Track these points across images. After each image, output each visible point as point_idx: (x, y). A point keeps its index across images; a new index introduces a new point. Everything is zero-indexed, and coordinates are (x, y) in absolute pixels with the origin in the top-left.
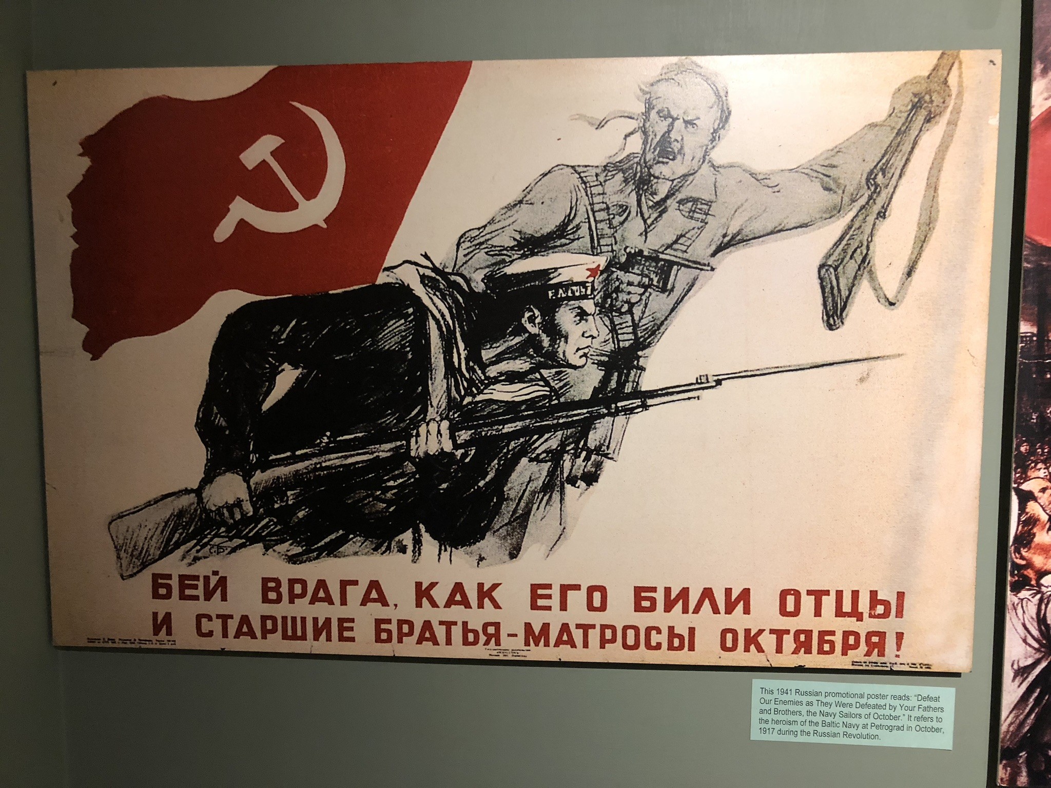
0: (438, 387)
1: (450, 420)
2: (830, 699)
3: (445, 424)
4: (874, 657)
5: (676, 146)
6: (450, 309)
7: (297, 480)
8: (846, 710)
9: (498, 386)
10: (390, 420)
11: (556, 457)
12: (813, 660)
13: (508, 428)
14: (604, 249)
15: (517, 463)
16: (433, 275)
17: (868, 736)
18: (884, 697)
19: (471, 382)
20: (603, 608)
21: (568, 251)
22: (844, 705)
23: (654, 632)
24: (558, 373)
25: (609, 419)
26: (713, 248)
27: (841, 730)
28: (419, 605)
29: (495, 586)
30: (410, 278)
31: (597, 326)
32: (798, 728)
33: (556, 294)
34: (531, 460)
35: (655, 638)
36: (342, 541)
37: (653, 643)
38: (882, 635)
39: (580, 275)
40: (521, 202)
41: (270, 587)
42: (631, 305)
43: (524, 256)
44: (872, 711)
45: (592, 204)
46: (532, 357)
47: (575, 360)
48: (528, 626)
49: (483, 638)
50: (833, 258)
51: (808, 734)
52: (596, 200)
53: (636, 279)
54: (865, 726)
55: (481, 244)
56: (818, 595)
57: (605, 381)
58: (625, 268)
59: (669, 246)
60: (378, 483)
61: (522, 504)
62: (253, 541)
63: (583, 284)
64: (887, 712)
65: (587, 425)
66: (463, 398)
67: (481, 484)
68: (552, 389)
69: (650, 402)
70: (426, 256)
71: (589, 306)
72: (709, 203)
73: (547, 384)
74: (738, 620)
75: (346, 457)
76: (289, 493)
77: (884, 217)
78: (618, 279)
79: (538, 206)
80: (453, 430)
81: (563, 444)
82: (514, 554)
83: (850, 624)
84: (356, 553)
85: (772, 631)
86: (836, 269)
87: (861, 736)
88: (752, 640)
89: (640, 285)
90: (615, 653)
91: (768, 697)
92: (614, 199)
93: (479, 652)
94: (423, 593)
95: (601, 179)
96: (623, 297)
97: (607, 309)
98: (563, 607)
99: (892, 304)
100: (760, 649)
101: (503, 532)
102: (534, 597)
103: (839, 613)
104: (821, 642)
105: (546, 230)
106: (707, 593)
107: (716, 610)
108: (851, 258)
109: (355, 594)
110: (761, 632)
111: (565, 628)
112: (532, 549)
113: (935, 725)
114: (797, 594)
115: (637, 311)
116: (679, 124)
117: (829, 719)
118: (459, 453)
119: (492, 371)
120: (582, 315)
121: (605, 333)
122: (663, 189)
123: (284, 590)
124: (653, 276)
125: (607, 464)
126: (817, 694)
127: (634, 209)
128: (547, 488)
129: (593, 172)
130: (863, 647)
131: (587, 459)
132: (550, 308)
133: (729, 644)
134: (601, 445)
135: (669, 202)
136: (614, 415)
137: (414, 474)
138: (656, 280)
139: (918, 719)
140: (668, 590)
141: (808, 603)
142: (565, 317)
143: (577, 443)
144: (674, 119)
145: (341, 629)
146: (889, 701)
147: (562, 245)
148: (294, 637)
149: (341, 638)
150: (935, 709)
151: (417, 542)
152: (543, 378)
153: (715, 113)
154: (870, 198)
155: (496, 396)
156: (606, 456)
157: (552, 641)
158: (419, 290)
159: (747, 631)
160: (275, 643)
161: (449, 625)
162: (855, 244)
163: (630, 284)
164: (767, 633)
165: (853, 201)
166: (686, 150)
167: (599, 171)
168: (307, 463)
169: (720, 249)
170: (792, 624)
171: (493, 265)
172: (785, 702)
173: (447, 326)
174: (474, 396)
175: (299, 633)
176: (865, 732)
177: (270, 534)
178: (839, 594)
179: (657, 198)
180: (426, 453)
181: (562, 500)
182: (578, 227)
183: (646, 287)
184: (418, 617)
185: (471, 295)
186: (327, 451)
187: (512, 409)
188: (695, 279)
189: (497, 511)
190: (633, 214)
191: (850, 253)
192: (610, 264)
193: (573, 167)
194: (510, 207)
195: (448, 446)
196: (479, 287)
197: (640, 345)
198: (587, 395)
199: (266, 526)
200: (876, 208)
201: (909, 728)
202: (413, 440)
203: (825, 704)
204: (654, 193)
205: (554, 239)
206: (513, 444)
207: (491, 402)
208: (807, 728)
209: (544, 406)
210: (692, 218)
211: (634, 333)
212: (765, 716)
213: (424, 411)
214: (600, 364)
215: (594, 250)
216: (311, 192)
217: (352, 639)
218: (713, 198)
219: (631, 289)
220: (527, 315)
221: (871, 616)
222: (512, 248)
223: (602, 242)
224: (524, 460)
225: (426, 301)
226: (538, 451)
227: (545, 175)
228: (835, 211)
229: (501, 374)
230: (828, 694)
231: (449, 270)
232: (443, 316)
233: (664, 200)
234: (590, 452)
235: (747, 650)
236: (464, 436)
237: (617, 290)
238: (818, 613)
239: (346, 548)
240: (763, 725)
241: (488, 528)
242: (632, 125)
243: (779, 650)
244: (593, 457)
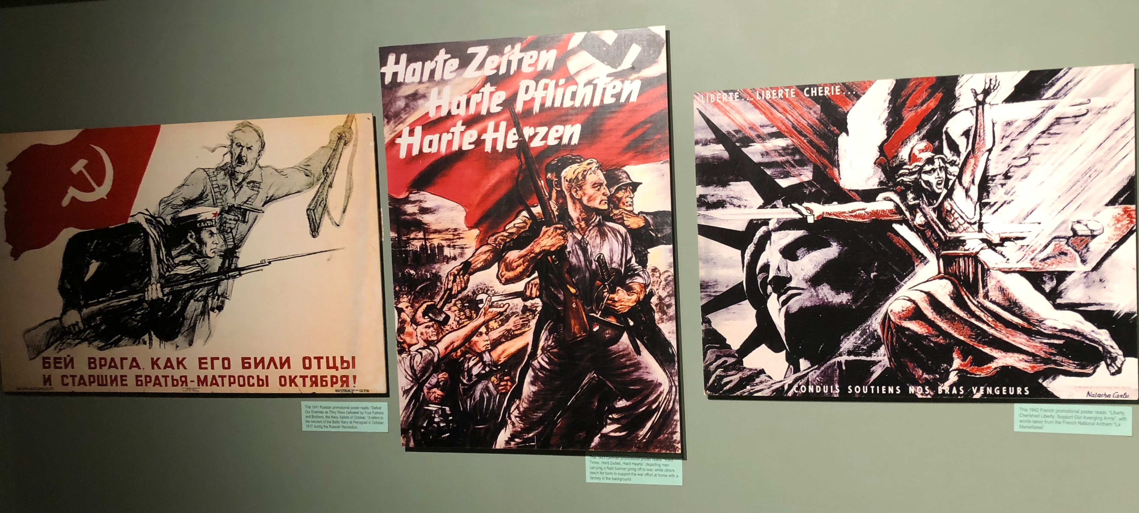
0: (155, 268)
1: (161, 283)
2: (335, 410)
3: (159, 285)
4: (345, 387)
5: (244, 159)
6: (158, 233)
7: (100, 312)
8: (342, 415)
9: (179, 267)
10: (136, 284)
11: (205, 298)
12: (319, 390)
13: (185, 286)
14: (219, 204)
15: (189, 302)
16: (150, 218)
17: (352, 427)
18: (358, 408)
19: (168, 265)
20: (229, 368)
21: (204, 206)
22: (341, 413)
23: (251, 378)
24: (204, 261)
25: (225, 281)
26: (263, 203)
27: (341, 424)
28: (153, 368)
29: (184, 359)
30: (141, 220)
31: (218, 239)
32: (322, 424)
33: (200, 225)
34: (195, 301)
35: (252, 381)
36: (120, 339)
37: (251, 384)
38: (347, 377)
39: (210, 216)
40: (184, 185)
41: (91, 361)
42: (232, 229)
43: (186, 209)
44: (354, 415)
45: (212, 185)
46: (192, 253)
47: (210, 254)
48: (198, 377)
49: (180, 383)
50: (312, 206)
51: (327, 427)
52: (214, 183)
53: (232, 217)
54: (351, 422)
55: (169, 204)
56: (319, 359)
57: (223, 263)
58: (228, 212)
59: (245, 203)
60: (133, 313)
61: (193, 321)
62: (84, 340)
63: (211, 220)
64: (359, 415)
65: (217, 284)
66: (165, 273)
67: (175, 312)
68: (202, 268)
69: (242, 272)
70: (147, 210)
71: (214, 230)
72: (259, 183)
73: (199, 266)
74: (285, 372)
75: (120, 301)
76: (98, 318)
77: (331, 187)
78: (225, 218)
79: (191, 186)
80: (162, 287)
81: (208, 293)
82: (190, 344)
83: (333, 372)
84: (126, 345)
85: (301, 377)
86: (314, 211)
87: (349, 427)
88: (292, 381)
89: (235, 220)
90: (235, 389)
91: (309, 410)
92: (221, 183)
93: (179, 389)
94: (154, 363)
95: (215, 174)
96: (228, 225)
97: (222, 231)
98: (213, 368)
99: (338, 225)
100: (296, 385)
101: (185, 334)
102: (200, 363)
103: (328, 367)
104: (322, 381)
105: (194, 197)
106: (272, 360)
107: (276, 368)
108: (320, 205)
109: (127, 363)
110: (296, 377)
111: (214, 377)
112: (198, 342)
113: (381, 421)
114: (310, 359)
115: (234, 231)
116: (245, 149)
117: (335, 420)
118: (165, 298)
119: (177, 261)
120: (212, 234)
121: (222, 242)
122: (240, 178)
123: (98, 362)
124: (239, 216)
125: (227, 301)
126: (330, 408)
127: (229, 187)
128: (203, 313)
129: (212, 171)
130: (340, 383)
131: (218, 299)
132: (198, 231)
133: (283, 383)
134: (224, 293)
135: (243, 183)
136: (228, 279)
137: (147, 308)
138: (241, 217)
139: (373, 418)
140: (255, 359)
141: (314, 362)
142: (205, 235)
143: (214, 292)
144: (243, 147)
145: (122, 380)
146: (360, 410)
147: (202, 203)
148: (103, 385)
149: (122, 385)
150: (380, 413)
151: (151, 339)
152: (198, 263)
153: (259, 143)
154: (325, 179)
155: (179, 272)
156: (226, 298)
157: (209, 384)
158: (145, 225)
159: (290, 377)
160: (94, 388)
161: (165, 377)
162: (320, 199)
163: (230, 219)
164: (298, 377)
165: (318, 180)
166: (248, 160)
167: (214, 170)
168: (104, 304)
169: (266, 203)
170: (309, 373)
171: (175, 212)
172: (316, 412)
173: (157, 241)
174: (170, 272)
175: (105, 383)
176: (351, 425)
177: (91, 337)
178: (327, 358)
179: (238, 182)
180: (152, 298)
181: (209, 319)
182: (207, 195)
183: (237, 221)
184: (154, 373)
185: (166, 226)
186: (112, 299)
187: (186, 277)
188: (257, 217)
189: (182, 325)
190: (229, 189)
191: (319, 203)
192: (222, 211)
193: (204, 169)
194: (179, 187)
195: (160, 295)
196: (169, 223)
197: (237, 246)
198: (216, 270)
199: (89, 334)
200: (328, 183)
201: (370, 423)
202: (146, 293)
203: (333, 412)
204: (237, 179)
205: (198, 201)
206: (187, 294)
207: (177, 274)
208: (326, 424)
209: (198, 276)
210: (253, 190)
211: (234, 241)
212: (308, 419)
213: (150, 279)
214: (221, 256)
215: (215, 205)
216: (100, 183)
217: (126, 385)
218: (261, 181)
219: (231, 222)
220: (189, 234)
221: (342, 368)
222: (181, 205)
223: (218, 201)
224: (192, 301)
225: (148, 230)
226: (198, 297)
227: (192, 173)
228: (311, 185)
229: (180, 262)
230: (334, 408)
231: (156, 216)
232: (155, 236)
233: (241, 182)
234: (219, 296)
235: (291, 385)
236: (167, 290)
237: (225, 222)
238: (319, 368)
239: (122, 343)
240: (308, 424)
241: (179, 332)
242: (226, 150)
243: (304, 385)
244: (221, 299)
